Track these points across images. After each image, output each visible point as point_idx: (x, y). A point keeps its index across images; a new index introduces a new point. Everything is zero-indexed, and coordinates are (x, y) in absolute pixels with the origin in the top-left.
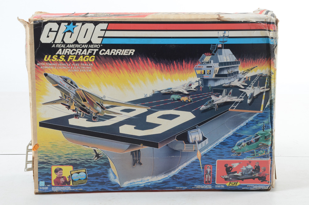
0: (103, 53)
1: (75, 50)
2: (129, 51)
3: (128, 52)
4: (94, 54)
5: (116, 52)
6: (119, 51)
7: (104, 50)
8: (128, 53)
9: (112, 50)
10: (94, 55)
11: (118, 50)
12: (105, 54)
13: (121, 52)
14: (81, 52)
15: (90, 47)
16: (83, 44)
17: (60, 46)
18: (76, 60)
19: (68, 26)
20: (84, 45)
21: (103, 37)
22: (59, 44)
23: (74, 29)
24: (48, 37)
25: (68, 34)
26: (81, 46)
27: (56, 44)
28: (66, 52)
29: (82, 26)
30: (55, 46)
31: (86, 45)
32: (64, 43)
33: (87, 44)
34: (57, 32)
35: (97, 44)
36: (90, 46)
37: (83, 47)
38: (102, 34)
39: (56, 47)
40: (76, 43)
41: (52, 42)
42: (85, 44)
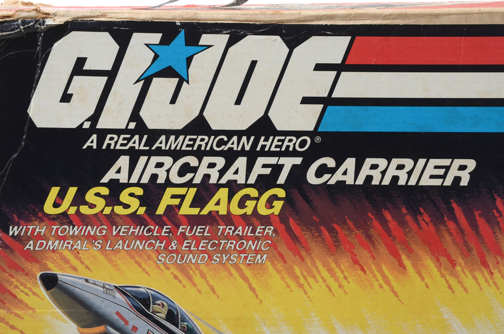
0: (326, 177)
1: (193, 161)
2: (447, 168)
3: (441, 172)
4: (282, 179)
5: (383, 173)
6: (400, 167)
7: (330, 162)
8: (444, 177)
9: (369, 161)
10: (280, 186)
11: (395, 162)
12: (332, 182)
13: (410, 173)
14: (222, 172)
15: (264, 147)
16: (230, 134)
17: (120, 141)
18: (195, 211)
19: (163, 50)
20: (235, 138)
21: (328, 101)
22: (118, 132)
23: (189, 60)
24: (66, 98)
25: (162, 87)
26: (221, 143)
27: (103, 134)
28: (151, 170)
29: (231, 49)
30: (100, 141)
31: (244, 139)
32: (141, 129)
33: (248, 133)
34: (111, 75)
35: (298, 134)
36: (261, 143)
37: (229, 145)
38: (321, 84)
39: (104, 147)
40: (199, 126)
41: (87, 125)
42: (240, 134)
